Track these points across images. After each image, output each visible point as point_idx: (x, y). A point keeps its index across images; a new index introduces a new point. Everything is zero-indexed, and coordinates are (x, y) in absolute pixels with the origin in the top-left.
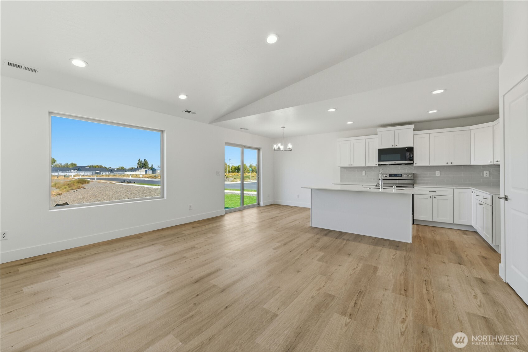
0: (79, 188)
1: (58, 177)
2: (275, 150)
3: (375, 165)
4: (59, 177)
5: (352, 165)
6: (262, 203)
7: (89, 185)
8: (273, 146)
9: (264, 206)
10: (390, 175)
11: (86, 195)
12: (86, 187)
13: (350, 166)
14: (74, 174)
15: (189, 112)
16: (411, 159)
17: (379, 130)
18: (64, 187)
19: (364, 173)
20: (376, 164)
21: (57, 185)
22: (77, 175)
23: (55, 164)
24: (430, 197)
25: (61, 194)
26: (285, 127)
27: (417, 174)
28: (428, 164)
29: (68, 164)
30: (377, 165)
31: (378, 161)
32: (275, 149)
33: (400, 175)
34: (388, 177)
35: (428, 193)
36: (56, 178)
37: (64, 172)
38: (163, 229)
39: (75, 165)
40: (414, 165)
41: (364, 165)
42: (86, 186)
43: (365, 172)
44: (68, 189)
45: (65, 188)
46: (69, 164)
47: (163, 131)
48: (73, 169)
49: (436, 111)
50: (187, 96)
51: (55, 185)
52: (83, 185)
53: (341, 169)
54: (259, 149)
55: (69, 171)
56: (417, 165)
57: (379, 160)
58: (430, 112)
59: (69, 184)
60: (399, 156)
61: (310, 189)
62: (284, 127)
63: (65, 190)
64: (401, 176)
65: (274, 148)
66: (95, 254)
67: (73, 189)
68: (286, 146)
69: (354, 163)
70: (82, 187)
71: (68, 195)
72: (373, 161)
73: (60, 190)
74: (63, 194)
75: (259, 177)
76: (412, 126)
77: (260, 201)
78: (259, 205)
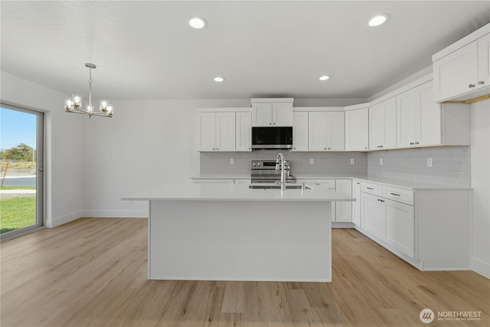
2: (68, 111)
3: (248, 150)
5: (218, 149)
6: (49, 222)
8: (63, 103)
9: (54, 228)
10: (264, 163)
13: (215, 150)
16: (290, 142)
17: (253, 100)
19: (232, 161)
20: (250, 149)
26: (94, 67)
27: (292, 162)
28: (306, 149)
31: (251, 144)
32: (68, 109)
33: (275, 164)
34: (262, 167)
40: (292, 150)
41: (234, 150)
49: (328, 78)
53: (201, 155)
54: (43, 114)
57: (254, 143)
58: (321, 78)
65: (65, 107)
68: (96, 105)
69: (220, 146)
72: (246, 144)
75: (43, 171)
76: (292, 100)
77: (46, 219)
78: (43, 225)
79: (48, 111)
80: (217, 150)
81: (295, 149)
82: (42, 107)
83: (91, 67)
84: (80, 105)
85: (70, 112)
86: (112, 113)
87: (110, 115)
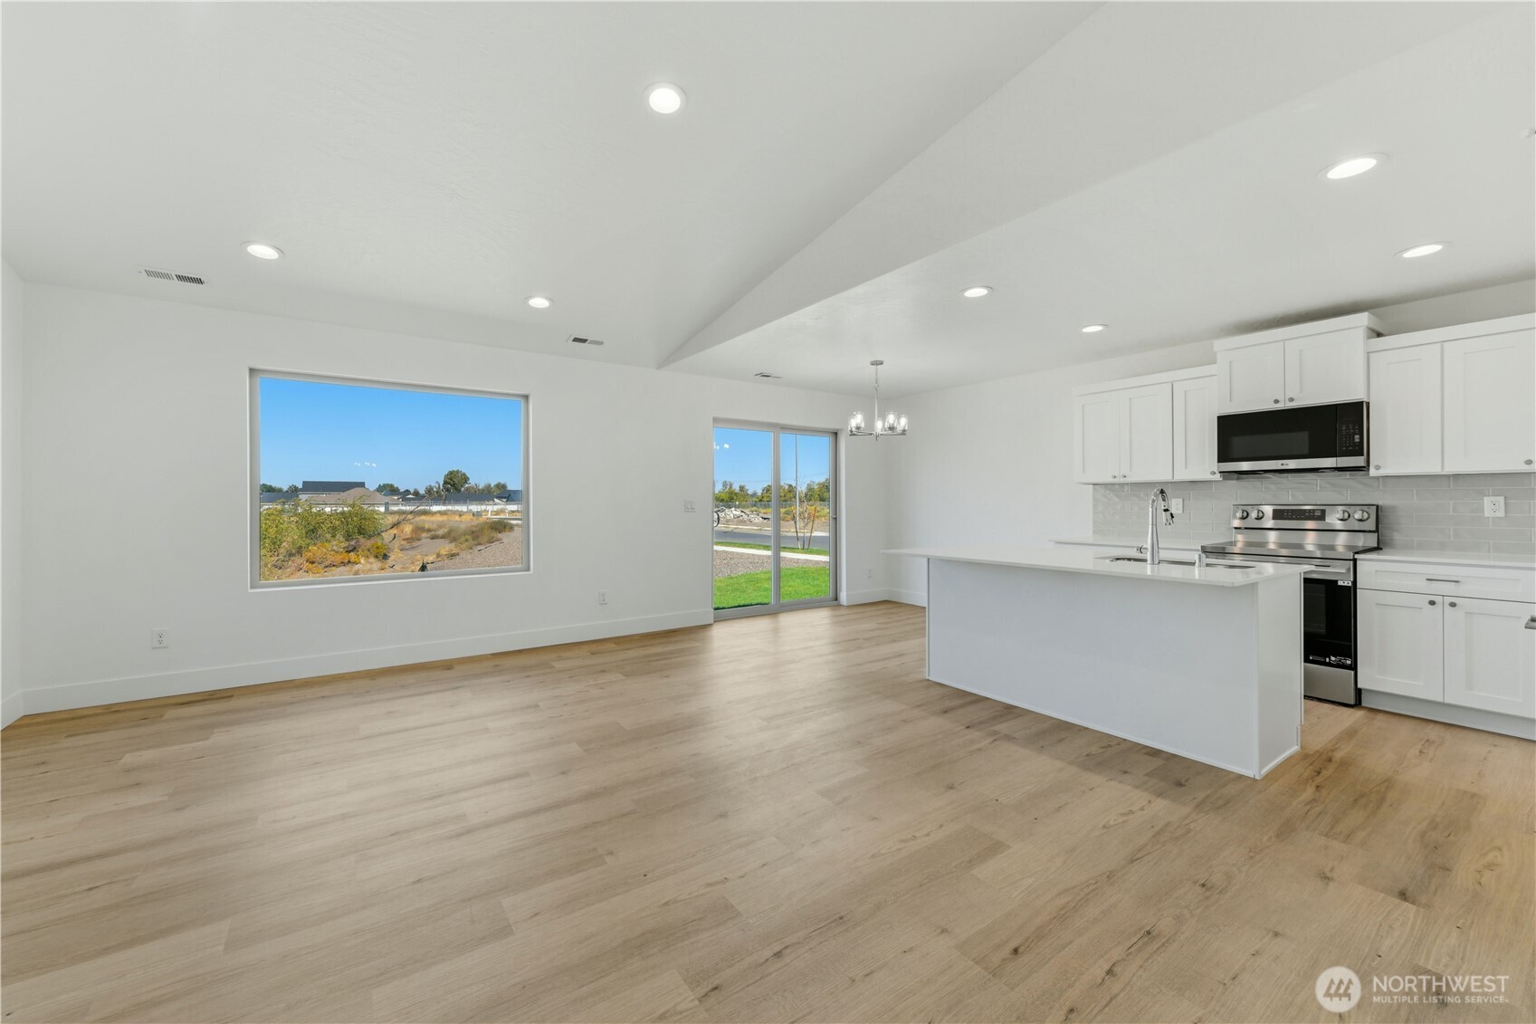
0: (491, 541)
1: (460, 516)
3: (1210, 477)
4: (463, 517)
5: (1127, 475)
6: (844, 597)
7: (512, 534)
8: (849, 422)
9: (849, 607)
10: (1274, 511)
11: (502, 559)
12: (505, 540)
13: (1117, 481)
14: (496, 508)
15: (584, 341)
16: (1358, 449)
17: (1221, 345)
18: (463, 539)
19: (1176, 505)
20: (1212, 473)
21: (452, 535)
22: (502, 511)
23: (467, 485)
24: (1432, 603)
25: (458, 554)
26: (881, 363)
27: (1393, 508)
28: (1435, 469)
29: (490, 485)
30: (1218, 477)
31: (1220, 460)
32: (851, 431)
33: (1319, 514)
34: (1269, 521)
35: (1422, 585)
36: (457, 518)
37: (482, 504)
38: (520, 652)
39: (504, 486)
40: (1373, 472)
41: (1167, 477)
42: (505, 537)
43: (1181, 500)
44: (471, 542)
45: (467, 540)
46: (492, 486)
47: (526, 397)
48: (500, 497)
49: (1438, 248)
50: (550, 299)
51: (449, 532)
52: (499, 535)
53: (1094, 489)
54: (836, 434)
55: (491, 502)
56: (1382, 472)
57: (1223, 456)
58: (1408, 255)
59: (473, 532)
60: (1302, 438)
61: (926, 560)
62: (878, 363)
63: (464, 545)
64: (1322, 517)
66: (323, 697)
67: (480, 544)
69: (1132, 467)
70: (497, 540)
71: (469, 557)
72: (1202, 461)
73: (456, 546)
74: (463, 554)
75: (836, 519)
76: (1363, 319)
77: (840, 590)
78: (836, 600)
79: (841, 429)
80: (1123, 480)
81: (1378, 468)
82: (833, 426)
83: (877, 365)
84: (863, 425)
85: (854, 435)
86: (906, 428)
87: (904, 432)
